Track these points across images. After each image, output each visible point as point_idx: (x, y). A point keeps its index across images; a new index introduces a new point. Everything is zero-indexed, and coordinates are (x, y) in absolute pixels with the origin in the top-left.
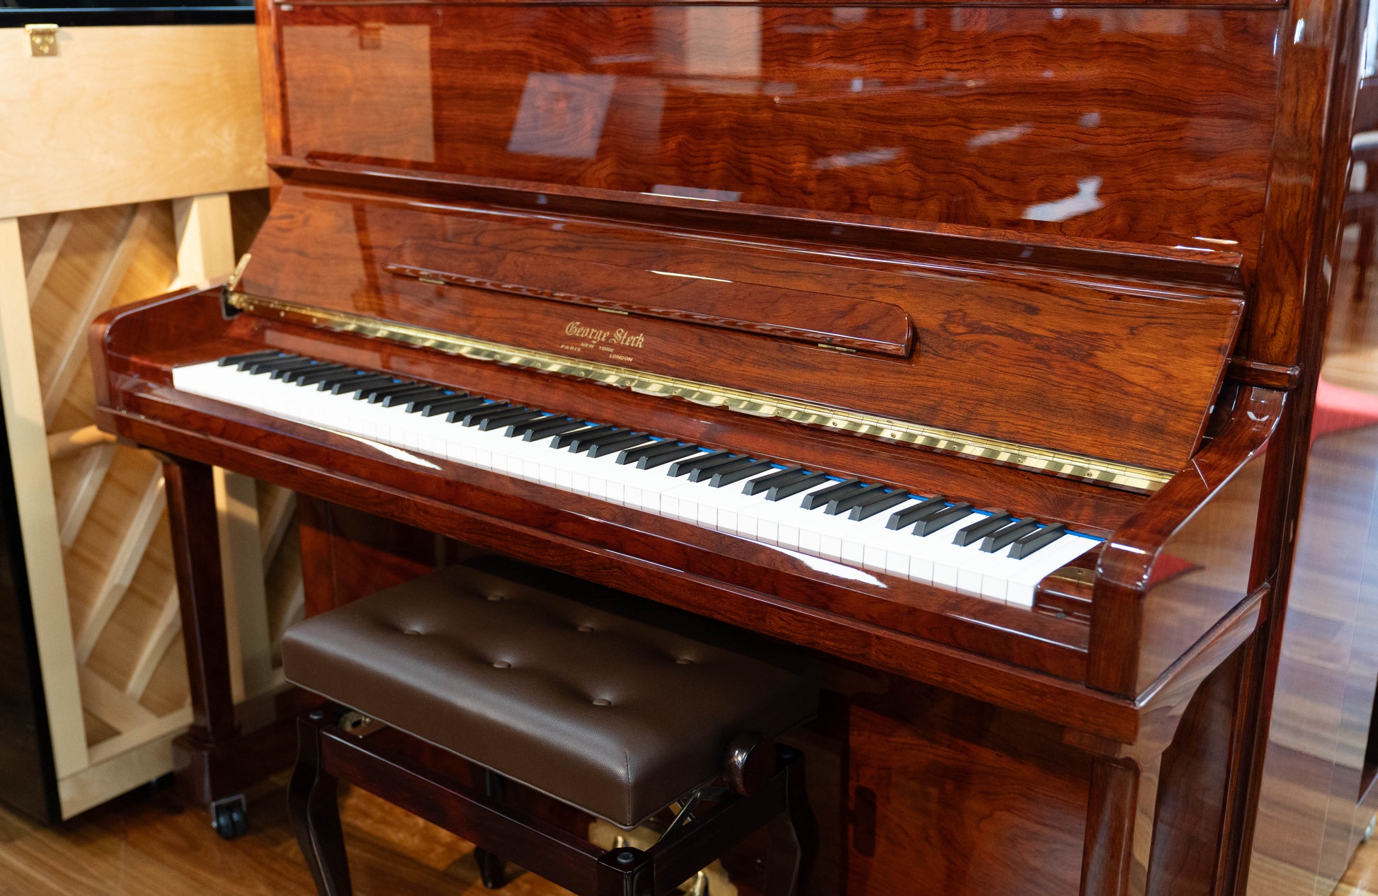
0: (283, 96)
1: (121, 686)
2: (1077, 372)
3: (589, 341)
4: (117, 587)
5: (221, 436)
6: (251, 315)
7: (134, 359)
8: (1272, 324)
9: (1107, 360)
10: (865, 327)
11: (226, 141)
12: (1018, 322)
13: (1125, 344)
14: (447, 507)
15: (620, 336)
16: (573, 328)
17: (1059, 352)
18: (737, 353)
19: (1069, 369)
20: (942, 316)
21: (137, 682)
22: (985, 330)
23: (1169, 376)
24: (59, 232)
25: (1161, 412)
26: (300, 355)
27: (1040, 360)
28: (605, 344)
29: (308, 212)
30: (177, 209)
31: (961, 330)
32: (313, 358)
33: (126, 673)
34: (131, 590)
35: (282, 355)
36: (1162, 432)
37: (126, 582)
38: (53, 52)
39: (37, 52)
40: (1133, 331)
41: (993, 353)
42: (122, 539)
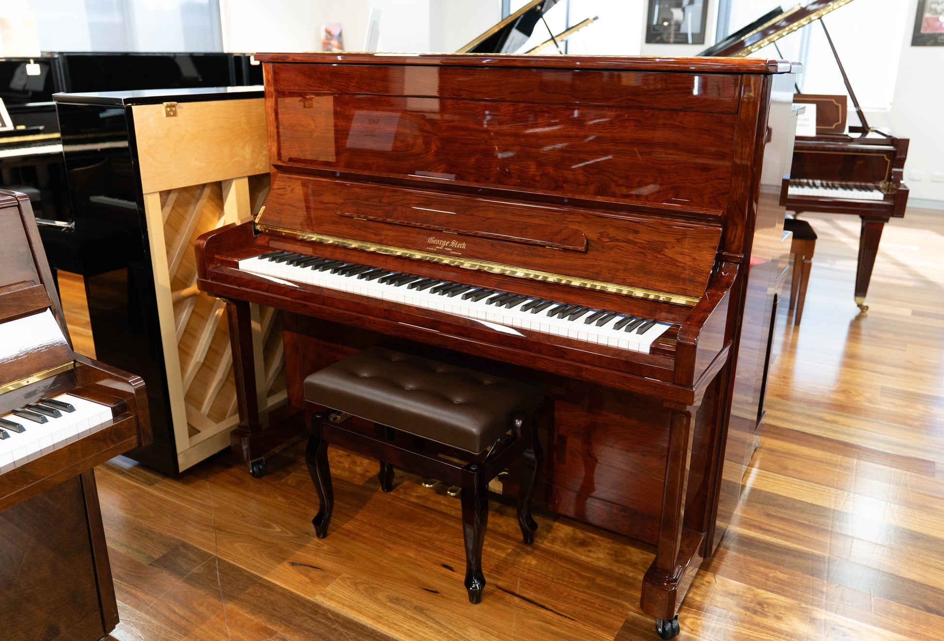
0: (278, 133)
1: (199, 409)
2: (657, 257)
3: (440, 246)
4: (198, 362)
5: (266, 291)
6: (267, 234)
7: (216, 256)
8: (733, 237)
9: (669, 252)
10: (566, 239)
11: (247, 153)
12: (631, 237)
13: (676, 246)
14: (385, 320)
15: (454, 243)
16: (431, 240)
17: (649, 249)
18: (509, 251)
19: (654, 256)
20: (599, 235)
21: (206, 407)
22: (617, 240)
23: (694, 259)
24: (172, 197)
25: (692, 273)
26: (294, 253)
27: (641, 253)
28: (448, 247)
29: (293, 186)
30: (223, 185)
31: (607, 240)
32: (301, 254)
33: (201, 403)
34: (204, 364)
35: (286, 253)
36: (693, 281)
37: (202, 361)
38: (175, 115)
39: (168, 115)
40: (678, 240)
41: (621, 250)
42: (199, 340)
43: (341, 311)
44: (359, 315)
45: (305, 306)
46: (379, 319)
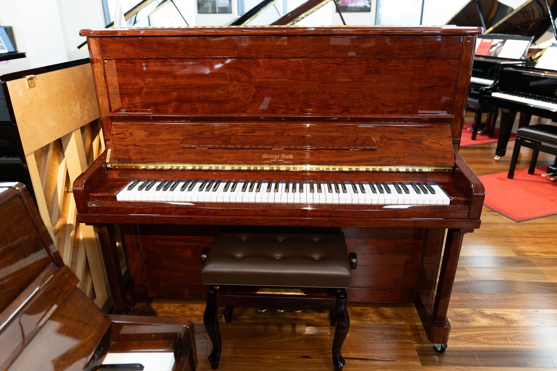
2: (420, 147)
3: (274, 159)
7: (93, 195)
8: (455, 129)
9: (425, 143)
10: (363, 143)
12: (400, 137)
13: (428, 138)
15: (283, 156)
16: (265, 156)
17: (414, 143)
18: (325, 155)
19: (418, 146)
20: (380, 138)
22: (392, 140)
23: (441, 145)
25: (443, 153)
27: (410, 145)
28: (279, 159)
29: (130, 131)
31: (386, 140)
36: (446, 158)
38: (34, 85)
39: (30, 86)
40: (428, 135)
41: (397, 145)
43: (224, 217)
44: (239, 217)
45: (191, 218)
46: (258, 217)
